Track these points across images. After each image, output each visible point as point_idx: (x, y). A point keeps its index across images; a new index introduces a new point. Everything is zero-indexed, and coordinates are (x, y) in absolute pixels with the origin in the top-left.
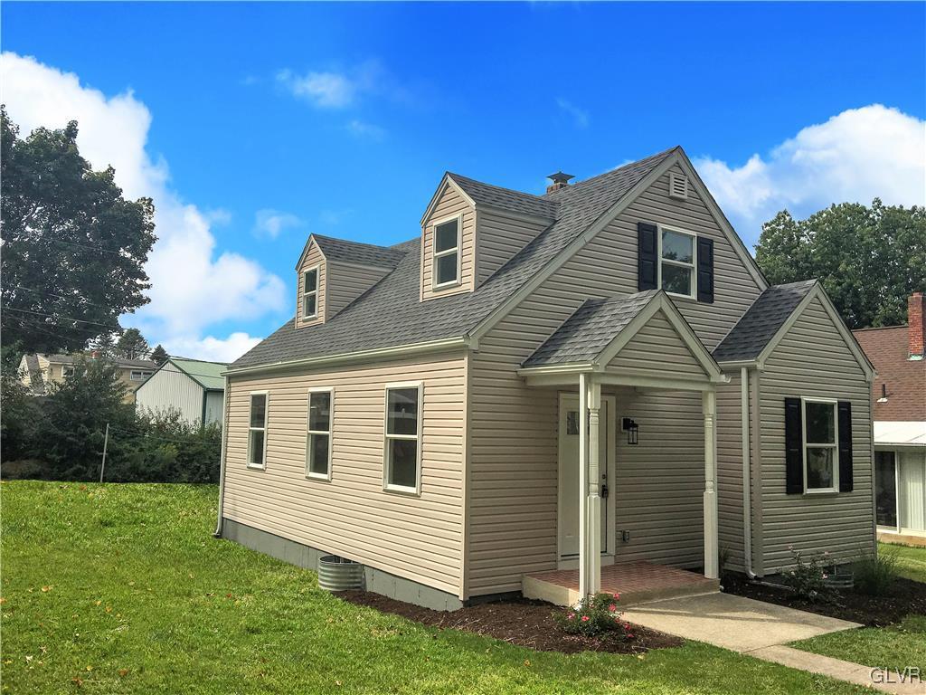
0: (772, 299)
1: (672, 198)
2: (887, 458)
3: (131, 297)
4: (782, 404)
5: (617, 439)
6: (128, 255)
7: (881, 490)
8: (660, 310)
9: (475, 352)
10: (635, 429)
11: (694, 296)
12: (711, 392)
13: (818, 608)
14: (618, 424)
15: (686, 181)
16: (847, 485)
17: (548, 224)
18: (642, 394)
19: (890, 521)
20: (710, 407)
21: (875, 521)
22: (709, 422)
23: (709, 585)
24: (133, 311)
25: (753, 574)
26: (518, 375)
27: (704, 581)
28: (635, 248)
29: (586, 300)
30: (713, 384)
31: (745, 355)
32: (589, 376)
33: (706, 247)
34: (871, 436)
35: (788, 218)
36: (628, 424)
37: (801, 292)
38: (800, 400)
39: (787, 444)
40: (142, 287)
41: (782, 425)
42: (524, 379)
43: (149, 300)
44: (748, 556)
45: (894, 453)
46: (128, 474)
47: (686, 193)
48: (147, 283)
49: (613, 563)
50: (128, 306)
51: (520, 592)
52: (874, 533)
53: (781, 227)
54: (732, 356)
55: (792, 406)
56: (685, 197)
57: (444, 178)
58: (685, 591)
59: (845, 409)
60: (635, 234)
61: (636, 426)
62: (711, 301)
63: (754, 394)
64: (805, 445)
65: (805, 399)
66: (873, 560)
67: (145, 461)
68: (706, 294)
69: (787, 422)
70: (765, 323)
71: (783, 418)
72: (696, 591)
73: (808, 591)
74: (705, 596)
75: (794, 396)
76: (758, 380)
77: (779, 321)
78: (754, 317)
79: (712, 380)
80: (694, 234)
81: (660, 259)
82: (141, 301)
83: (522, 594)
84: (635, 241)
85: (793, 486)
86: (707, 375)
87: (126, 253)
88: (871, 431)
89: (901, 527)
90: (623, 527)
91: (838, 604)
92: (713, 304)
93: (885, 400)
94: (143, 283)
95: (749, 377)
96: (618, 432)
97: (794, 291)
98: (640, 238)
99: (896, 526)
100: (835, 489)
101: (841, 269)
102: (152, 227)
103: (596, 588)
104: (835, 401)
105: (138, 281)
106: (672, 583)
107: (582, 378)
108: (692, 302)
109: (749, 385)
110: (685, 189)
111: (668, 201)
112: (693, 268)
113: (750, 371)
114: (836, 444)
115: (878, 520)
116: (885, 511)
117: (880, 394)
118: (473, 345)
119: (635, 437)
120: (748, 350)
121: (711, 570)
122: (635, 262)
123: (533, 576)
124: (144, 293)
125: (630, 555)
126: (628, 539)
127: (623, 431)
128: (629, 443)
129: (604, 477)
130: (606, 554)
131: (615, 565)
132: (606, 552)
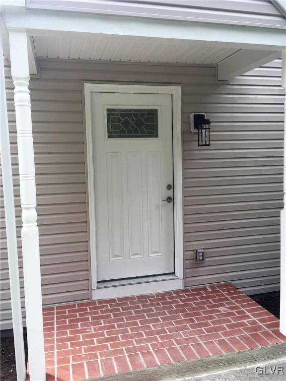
5: (184, 142)
10: (207, 126)
14: (185, 123)
18: (225, 83)
36: (200, 121)
49: (180, 288)
61: (208, 122)
90: (200, 246)
96: (185, 132)
119: (207, 138)
125: (206, 277)
126: (203, 260)
127: (193, 130)
128: (199, 145)
129: (170, 187)
130: (171, 277)
131: (183, 291)
132: (174, 273)
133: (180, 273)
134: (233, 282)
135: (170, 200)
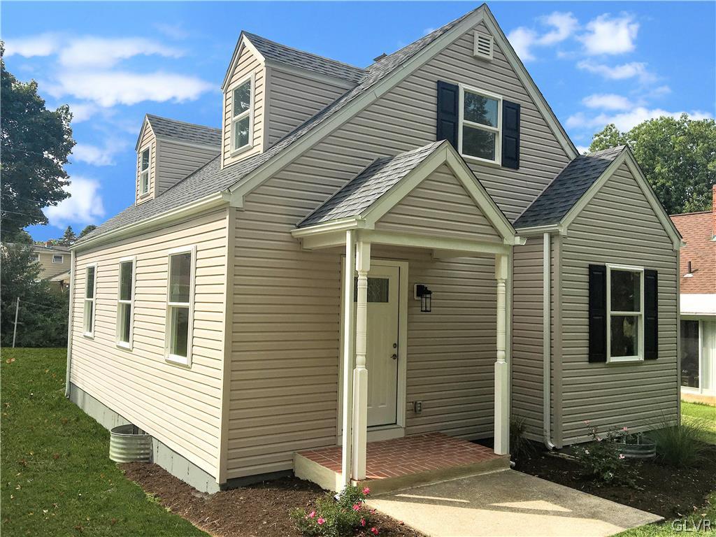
0: (580, 166)
1: (476, 58)
2: (691, 327)
3: (54, 192)
4: (586, 271)
5: (409, 307)
6: (51, 157)
7: (686, 355)
8: (446, 164)
9: (238, 210)
10: (428, 296)
11: (498, 161)
12: (504, 255)
13: (613, 493)
14: (411, 291)
15: (492, 42)
16: (651, 352)
17: (351, 87)
18: (438, 260)
19: (694, 383)
20: (504, 271)
21: (679, 382)
22: (501, 288)
23: (499, 462)
24: (56, 204)
25: (551, 445)
26: (293, 237)
27: (492, 459)
28: (434, 107)
29: (375, 159)
30: (506, 247)
31: (548, 221)
32: (357, 234)
33: (512, 113)
34: (677, 305)
35: (614, 130)
36: (422, 291)
37: (609, 158)
38: (605, 267)
39: (590, 311)
40: (62, 184)
41: (586, 292)
42: (300, 241)
43: (70, 195)
44: (547, 426)
45: (698, 321)
46: (41, 340)
47: (491, 53)
48: (68, 180)
49: (403, 436)
50: (52, 200)
51: (291, 472)
52: (678, 394)
53: (608, 138)
54: (535, 223)
55: (596, 274)
56: (490, 58)
57: (241, 38)
58: (469, 470)
59: (652, 277)
60: (434, 93)
61: (430, 293)
62: (517, 167)
63: (556, 261)
64: (609, 313)
65: (610, 266)
66: (676, 427)
67: (56, 329)
68: (512, 159)
69: (591, 289)
70: (570, 189)
71: (586, 285)
72: (483, 470)
73: (604, 471)
74: (492, 476)
75: (598, 263)
76: (561, 246)
77: (585, 186)
78: (561, 185)
79: (506, 242)
80: (500, 97)
81: (462, 121)
82: (62, 196)
83: (294, 473)
84: (434, 100)
85: (596, 354)
86: (500, 236)
87: (50, 155)
88: (677, 300)
89: (703, 387)
90: (417, 398)
91: (636, 487)
92: (519, 171)
93: (690, 275)
94: (63, 180)
95: (551, 243)
96: (410, 299)
97: (602, 158)
98: (440, 97)
99: (698, 387)
100: (640, 357)
101: (657, 170)
102: (69, 132)
103: (360, 471)
104: (641, 269)
105: (60, 179)
106: (457, 462)
107: (348, 235)
108: (495, 167)
109: (551, 251)
110: (491, 50)
111: (472, 61)
112: (498, 132)
113: (553, 236)
114: (642, 312)
115: (682, 381)
116: (687, 374)
117: (687, 270)
118: (237, 202)
119: (428, 305)
120: (552, 215)
121: (501, 445)
122: (434, 122)
123: (304, 454)
124: (65, 189)
125: (423, 426)
126: (420, 410)
127: (416, 298)
128: (422, 311)
129: (396, 346)
130: (395, 426)
131: (405, 438)
132: (396, 424)
133: (401, 421)
134: (442, 432)
135: (395, 357)
